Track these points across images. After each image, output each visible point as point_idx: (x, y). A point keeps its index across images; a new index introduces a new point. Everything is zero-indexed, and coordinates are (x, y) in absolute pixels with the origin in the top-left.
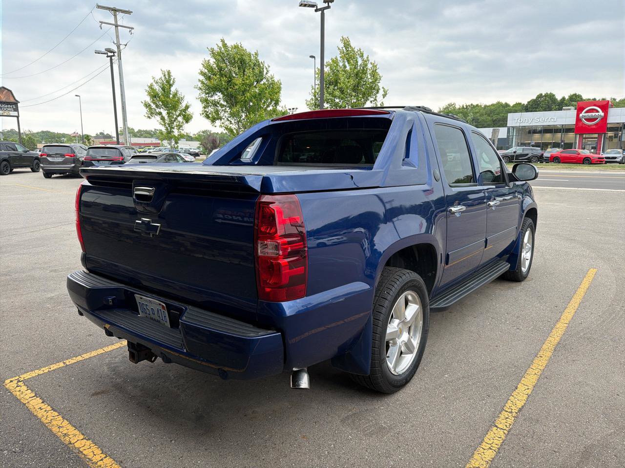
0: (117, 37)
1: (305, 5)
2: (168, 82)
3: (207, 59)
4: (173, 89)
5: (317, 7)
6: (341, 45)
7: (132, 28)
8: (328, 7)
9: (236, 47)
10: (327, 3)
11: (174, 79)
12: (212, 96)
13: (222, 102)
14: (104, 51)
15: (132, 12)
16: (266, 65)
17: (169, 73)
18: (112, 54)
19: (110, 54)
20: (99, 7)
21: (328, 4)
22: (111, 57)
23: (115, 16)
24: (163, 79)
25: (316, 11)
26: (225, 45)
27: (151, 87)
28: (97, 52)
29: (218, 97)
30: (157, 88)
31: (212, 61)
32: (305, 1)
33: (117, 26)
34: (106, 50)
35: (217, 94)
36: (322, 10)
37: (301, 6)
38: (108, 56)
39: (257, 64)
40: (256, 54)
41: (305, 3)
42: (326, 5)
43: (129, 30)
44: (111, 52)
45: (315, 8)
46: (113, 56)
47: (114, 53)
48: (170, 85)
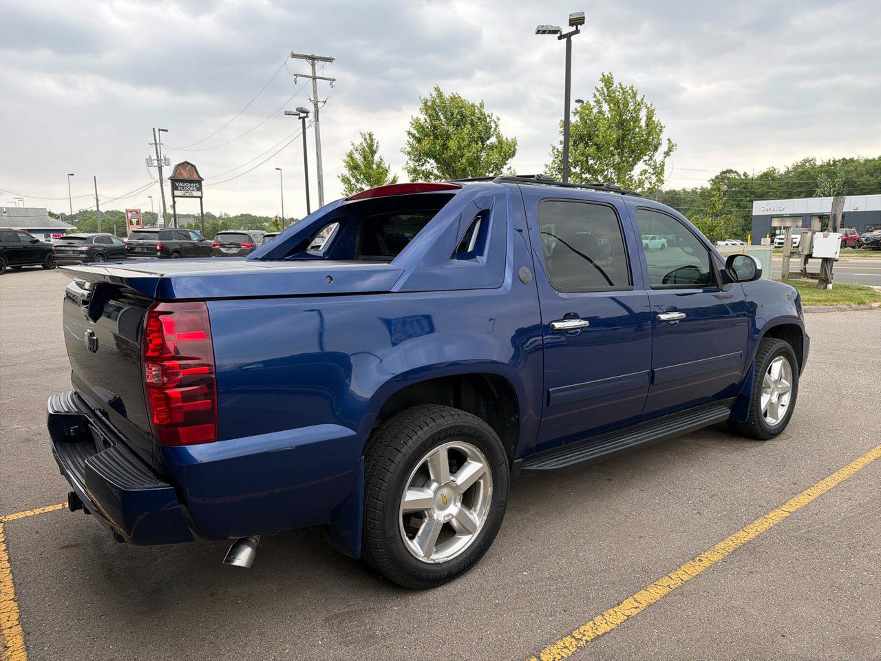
0: (315, 92)
1: (544, 32)
2: (370, 149)
3: (415, 117)
4: (376, 158)
5: (561, 33)
6: (601, 84)
7: (334, 80)
8: (577, 32)
10: (575, 26)
11: (378, 143)
12: (422, 165)
13: (436, 172)
14: (295, 111)
15: (334, 59)
16: (494, 118)
17: (370, 135)
18: (305, 115)
19: (302, 115)
20: (294, 56)
21: (577, 27)
22: (303, 118)
23: (313, 65)
24: (365, 145)
25: (560, 38)
26: (440, 95)
27: (350, 156)
28: (288, 114)
29: (431, 165)
30: (358, 157)
31: (423, 118)
32: (543, 26)
33: (314, 78)
34: (297, 109)
35: (429, 162)
36: (568, 36)
37: (538, 32)
38: (300, 118)
39: (483, 118)
40: (482, 106)
41: (544, 29)
42: (574, 28)
43: (329, 82)
44: (304, 112)
45: (559, 35)
46: (307, 117)
47: (307, 113)
48: (373, 153)
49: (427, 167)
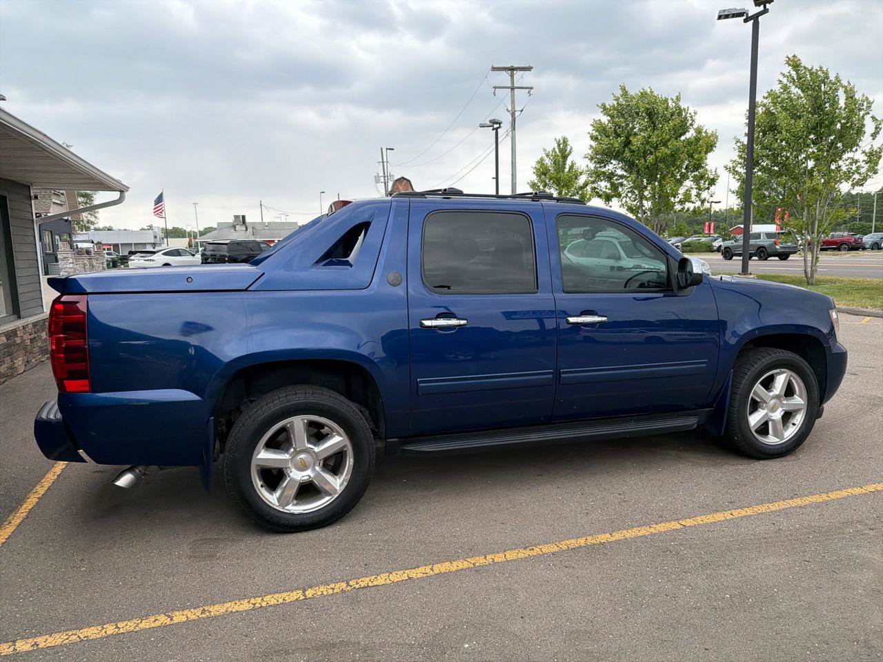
0: (513, 102)
1: (727, 17)
2: (562, 154)
3: (597, 119)
4: (569, 162)
5: (747, 14)
6: (787, 69)
7: (531, 88)
8: (765, 11)
9: (644, 95)
10: (762, 6)
12: (605, 166)
13: (620, 172)
14: (488, 123)
15: (532, 68)
18: (498, 126)
19: (496, 126)
20: (494, 69)
21: (765, 7)
22: (497, 129)
23: (512, 76)
24: (557, 150)
25: (746, 21)
26: (625, 94)
27: (541, 162)
28: (482, 126)
29: (613, 166)
30: (548, 162)
31: (605, 119)
32: (725, 10)
33: (513, 89)
34: (490, 121)
35: (612, 163)
36: (755, 18)
37: (720, 17)
38: (493, 130)
39: (679, 111)
40: (678, 99)
41: (726, 13)
42: (762, 8)
43: (527, 90)
44: (497, 123)
45: (745, 17)
46: (499, 127)
47: (500, 124)
48: (565, 157)
49: (610, 167)
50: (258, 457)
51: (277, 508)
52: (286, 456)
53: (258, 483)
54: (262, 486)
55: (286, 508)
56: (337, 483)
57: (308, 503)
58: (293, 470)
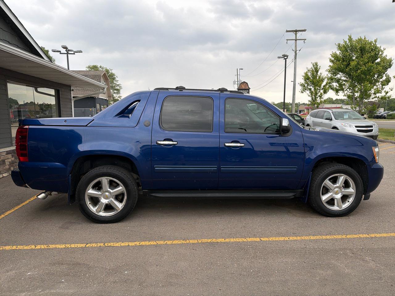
0: (296, 46)
2: (316, 69)
3: (334, 52)
4: (319, 73)
7: (305, 40)
9: (360, 40)
11: (320, 67)
12: (336, 76)
13: (343, 78)
15: (306, 30)
17: (316, 64)
18: (286, 57)
19: (285, 57)
20: (287, 31)
22: (286, 59)
23: (296, 34)
27: (306, 74)
28: (279, 58)
29: (340, 76)
30: (309, 74)
31: (338, 52)
33: (296, 40)
34: (283, 55)
35: (339, 74)
38: (284, 59)
43: (303, 41)
46: (287, 58)
47: (287, 56)
48: (317, 71)
49: (339, 76)
50: (88, 192)
51: (95, 213)
52: (100, 193)
53: (88, 202)
54: (90, 204)
55: (99, 213)
56: (120, 206)
57: (108, 213)
58: (102, 198)
